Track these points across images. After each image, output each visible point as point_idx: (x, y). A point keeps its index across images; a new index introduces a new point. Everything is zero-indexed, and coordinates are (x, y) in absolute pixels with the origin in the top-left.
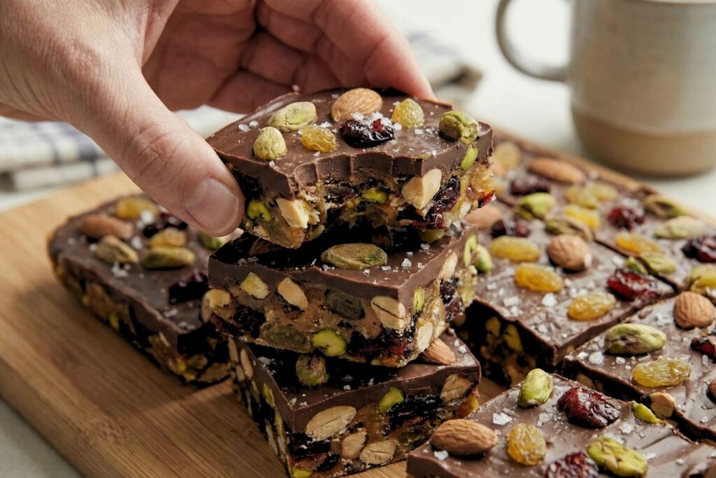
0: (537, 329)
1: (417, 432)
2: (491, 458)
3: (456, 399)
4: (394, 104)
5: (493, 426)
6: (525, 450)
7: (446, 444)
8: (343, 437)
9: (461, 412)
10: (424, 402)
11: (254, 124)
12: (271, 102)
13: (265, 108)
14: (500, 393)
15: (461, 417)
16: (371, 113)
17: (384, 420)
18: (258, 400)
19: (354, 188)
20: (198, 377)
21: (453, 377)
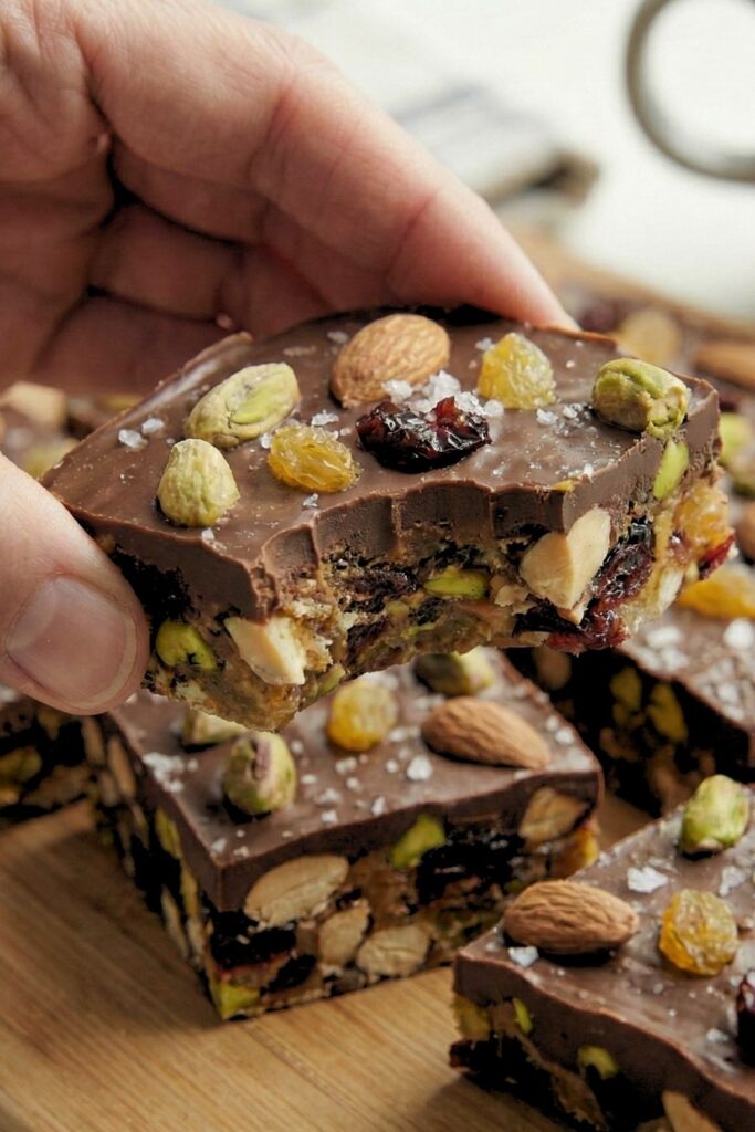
0: (716, 695)
1: (473, 908)
2: (627, 962)
3: (551, 840)
4: (479, 345)
5: (627, 893)
6: (696, 943)
7: (532, 933)
8: (321, 920)
9: (562, 864)
10: (487, 846)
11: (152, 425)
12: (189, 364)
13: (178, 380)
14: (640, 826)
15: (564, 876)
16: (427, 376)
17: (402, 885)
18: (146, 843)
19: (408, 571)
20: (22, 796)
21: (545, 796)
